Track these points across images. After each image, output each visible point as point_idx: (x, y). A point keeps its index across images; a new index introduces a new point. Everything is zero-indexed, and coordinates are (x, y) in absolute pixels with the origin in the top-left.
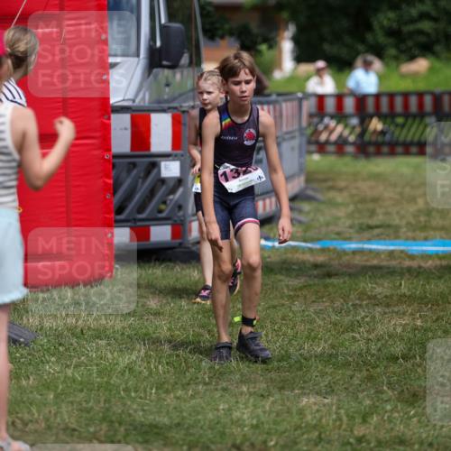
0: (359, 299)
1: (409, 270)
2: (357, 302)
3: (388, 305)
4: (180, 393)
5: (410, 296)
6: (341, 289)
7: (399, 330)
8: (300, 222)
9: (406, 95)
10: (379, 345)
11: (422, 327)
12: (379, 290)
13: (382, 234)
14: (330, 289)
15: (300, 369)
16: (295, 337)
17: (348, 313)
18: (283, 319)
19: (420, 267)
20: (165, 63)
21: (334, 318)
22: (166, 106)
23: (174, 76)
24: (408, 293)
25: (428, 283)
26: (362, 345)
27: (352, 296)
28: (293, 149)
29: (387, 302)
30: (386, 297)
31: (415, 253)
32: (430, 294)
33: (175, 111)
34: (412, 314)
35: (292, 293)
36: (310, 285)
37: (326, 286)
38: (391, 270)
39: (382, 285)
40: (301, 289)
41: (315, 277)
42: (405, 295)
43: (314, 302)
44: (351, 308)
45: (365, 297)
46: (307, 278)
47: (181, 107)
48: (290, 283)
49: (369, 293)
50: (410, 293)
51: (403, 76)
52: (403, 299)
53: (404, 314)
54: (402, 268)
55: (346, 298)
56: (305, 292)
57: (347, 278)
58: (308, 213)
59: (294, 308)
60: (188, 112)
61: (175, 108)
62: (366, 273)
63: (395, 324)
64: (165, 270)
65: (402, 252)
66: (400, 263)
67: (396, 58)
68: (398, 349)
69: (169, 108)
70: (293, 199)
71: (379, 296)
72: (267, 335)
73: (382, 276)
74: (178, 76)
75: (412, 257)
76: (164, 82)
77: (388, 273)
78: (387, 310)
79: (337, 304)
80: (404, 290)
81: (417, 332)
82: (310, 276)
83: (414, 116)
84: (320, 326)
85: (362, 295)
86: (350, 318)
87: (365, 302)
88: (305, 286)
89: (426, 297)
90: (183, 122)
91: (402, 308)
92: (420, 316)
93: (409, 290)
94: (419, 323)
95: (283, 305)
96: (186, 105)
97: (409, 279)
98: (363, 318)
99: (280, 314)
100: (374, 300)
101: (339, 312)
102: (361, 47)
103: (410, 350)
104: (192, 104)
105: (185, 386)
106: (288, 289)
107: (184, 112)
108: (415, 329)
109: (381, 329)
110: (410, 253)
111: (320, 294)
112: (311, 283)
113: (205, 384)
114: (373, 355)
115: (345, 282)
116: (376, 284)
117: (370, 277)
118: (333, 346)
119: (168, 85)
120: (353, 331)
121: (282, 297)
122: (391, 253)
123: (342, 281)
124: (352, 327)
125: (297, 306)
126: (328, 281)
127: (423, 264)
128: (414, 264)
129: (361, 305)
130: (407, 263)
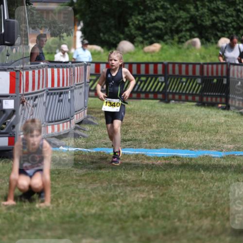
0: (117, 182)
1: (147, 166)
2: (116, 184)
3: (134, 186)
4: (11, 235)
5: (147, 181)
6: (107, 176)
7: (140, 200)
8: (84, 137)
9: (147, 64)
10: (128, 209)
11: (153, 199)
12: (129, 177)
13: (131, 145)
14: (101, 176)
15: (82, 222)
16: (79, 203)
17: (111, 190)
18: (73, 193)
19: (153, 164)
20: (6, 42)
21: (103, 193)
22: (6, 67)
23: (12, 50)
24: (146, 179)
25: (158, 173)
26: (118, 209)
27: (113, 181)
28: (80, 94)
29: (134, 184)
30: (133, 181)
31: (150, 156)
32: (159, 180)
33: (12, 70)
34: (148, 192)
35: (78, 178)
36: (89, 174)
37: (98, 174)
38: (137, 165)
39: (131, 175)
40: (84, 175)
41: (92, 169)
42: (144, 180)
43: (91, 183)
44: (113, 187)
45: (121, 181)
46: (87, 169)
47: (15, 68)
48: (77, 172)
49: (123, 179)
50: (147, 179)
51: (146, 53)
52: (143, 182)
53: (143, 191)
54: (142, 164)
55: (109, 181)
56: (86, 177)
57: (111, 170)
58: (89, 131)
59: (79, 187)
60: (19, 71)
61: (12, 69)
62: (122, 167)
63: (138, 197)
64: (4, 163)
65: (143, 155)
66: (141, 162)
67: (142, 42)
68: (139, 211)
69: (8, 69)
70: (79, 123)
71: (129, 181)
72: (63, 202)
73: (131, 169)
74: (14, 50)
75: (148, 158)
76: (6, 53)
77: (134, 167)
78: (133, 189)
79: (104, 185)
80: (143, 177)
81: (150, 202)
82: (89, 168)
83: (152, 76)
84: (94, 198)
85: (119, 180)
86: (112, 193)
87: (121, 184)
88: (86, 174)
89: (156, 181)
90: (16, 77)
91: (142, 188)
92: (153, 193)
93: (146, 177)
94: (152, 196)
95: (73, 185)
96: (18, 67)
97: (147, 171)
98: (119, 193)
99: (71, 190)
100: (126, 183)
101: (105, 189)
102: (122, 36)
103: (146, 212)
104: (22, 66)
105: (14, 232)
106: (76, 176)
107: (17, 71)
108: (150, 200)
109: (129, 200)
110: (148, 155)
111: (94, 179)
112: (90, 172)
113: (26, 230)
114: (124, 215)
115: (109, 172)
116: (128, 173)
117: (124, 170)
118: (101, 209)
119: (8, 55)
120: (113, 201)
121: (72, 181)
122: (137, 155)
123: (108, 171)
124: (113, 198)
125: (81, 186)
126: (99, 171)
127: (155, 162)
128: (150, 162)
129: (118, 186)
130: (146, 162)
